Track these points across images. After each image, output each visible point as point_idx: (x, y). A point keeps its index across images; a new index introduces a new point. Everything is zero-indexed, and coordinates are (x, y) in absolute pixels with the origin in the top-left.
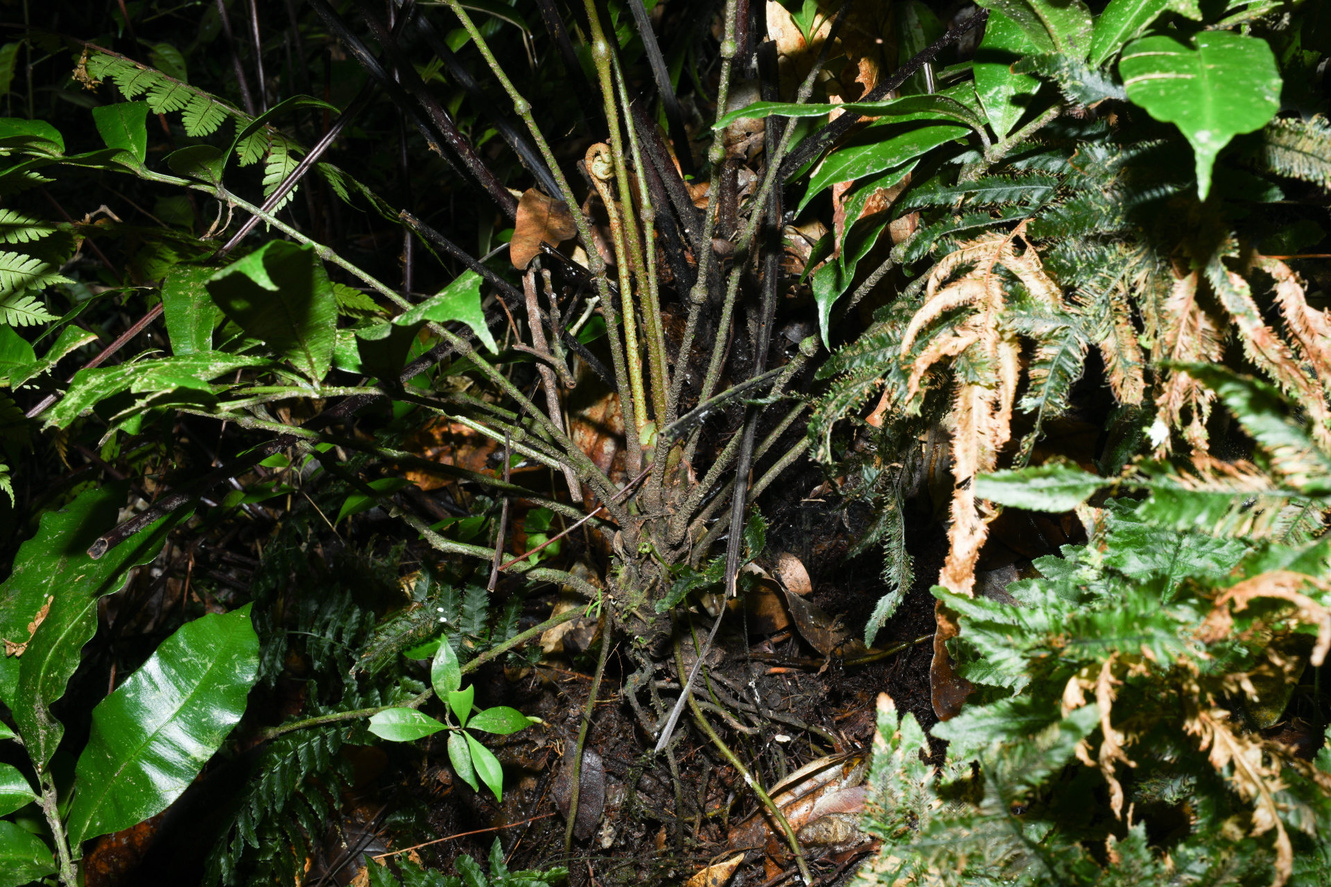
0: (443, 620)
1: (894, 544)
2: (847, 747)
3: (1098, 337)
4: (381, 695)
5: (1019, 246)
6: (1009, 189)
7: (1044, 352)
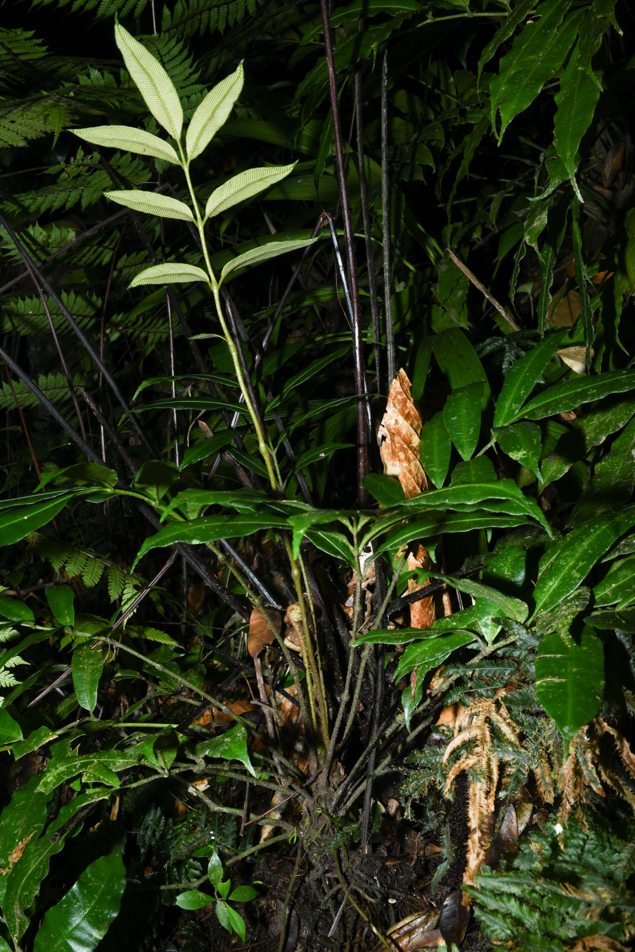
0: (213, 838)
1: (444, 836)
2: (426, 906)
3: (533, 767)
4: (178, 871)
5: (498, 704)
6: (495, 669)
7: (511, 770)
